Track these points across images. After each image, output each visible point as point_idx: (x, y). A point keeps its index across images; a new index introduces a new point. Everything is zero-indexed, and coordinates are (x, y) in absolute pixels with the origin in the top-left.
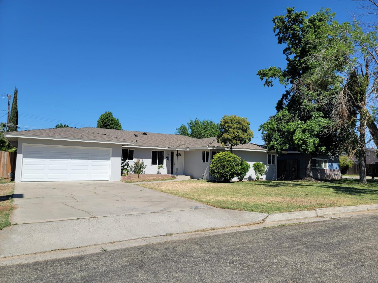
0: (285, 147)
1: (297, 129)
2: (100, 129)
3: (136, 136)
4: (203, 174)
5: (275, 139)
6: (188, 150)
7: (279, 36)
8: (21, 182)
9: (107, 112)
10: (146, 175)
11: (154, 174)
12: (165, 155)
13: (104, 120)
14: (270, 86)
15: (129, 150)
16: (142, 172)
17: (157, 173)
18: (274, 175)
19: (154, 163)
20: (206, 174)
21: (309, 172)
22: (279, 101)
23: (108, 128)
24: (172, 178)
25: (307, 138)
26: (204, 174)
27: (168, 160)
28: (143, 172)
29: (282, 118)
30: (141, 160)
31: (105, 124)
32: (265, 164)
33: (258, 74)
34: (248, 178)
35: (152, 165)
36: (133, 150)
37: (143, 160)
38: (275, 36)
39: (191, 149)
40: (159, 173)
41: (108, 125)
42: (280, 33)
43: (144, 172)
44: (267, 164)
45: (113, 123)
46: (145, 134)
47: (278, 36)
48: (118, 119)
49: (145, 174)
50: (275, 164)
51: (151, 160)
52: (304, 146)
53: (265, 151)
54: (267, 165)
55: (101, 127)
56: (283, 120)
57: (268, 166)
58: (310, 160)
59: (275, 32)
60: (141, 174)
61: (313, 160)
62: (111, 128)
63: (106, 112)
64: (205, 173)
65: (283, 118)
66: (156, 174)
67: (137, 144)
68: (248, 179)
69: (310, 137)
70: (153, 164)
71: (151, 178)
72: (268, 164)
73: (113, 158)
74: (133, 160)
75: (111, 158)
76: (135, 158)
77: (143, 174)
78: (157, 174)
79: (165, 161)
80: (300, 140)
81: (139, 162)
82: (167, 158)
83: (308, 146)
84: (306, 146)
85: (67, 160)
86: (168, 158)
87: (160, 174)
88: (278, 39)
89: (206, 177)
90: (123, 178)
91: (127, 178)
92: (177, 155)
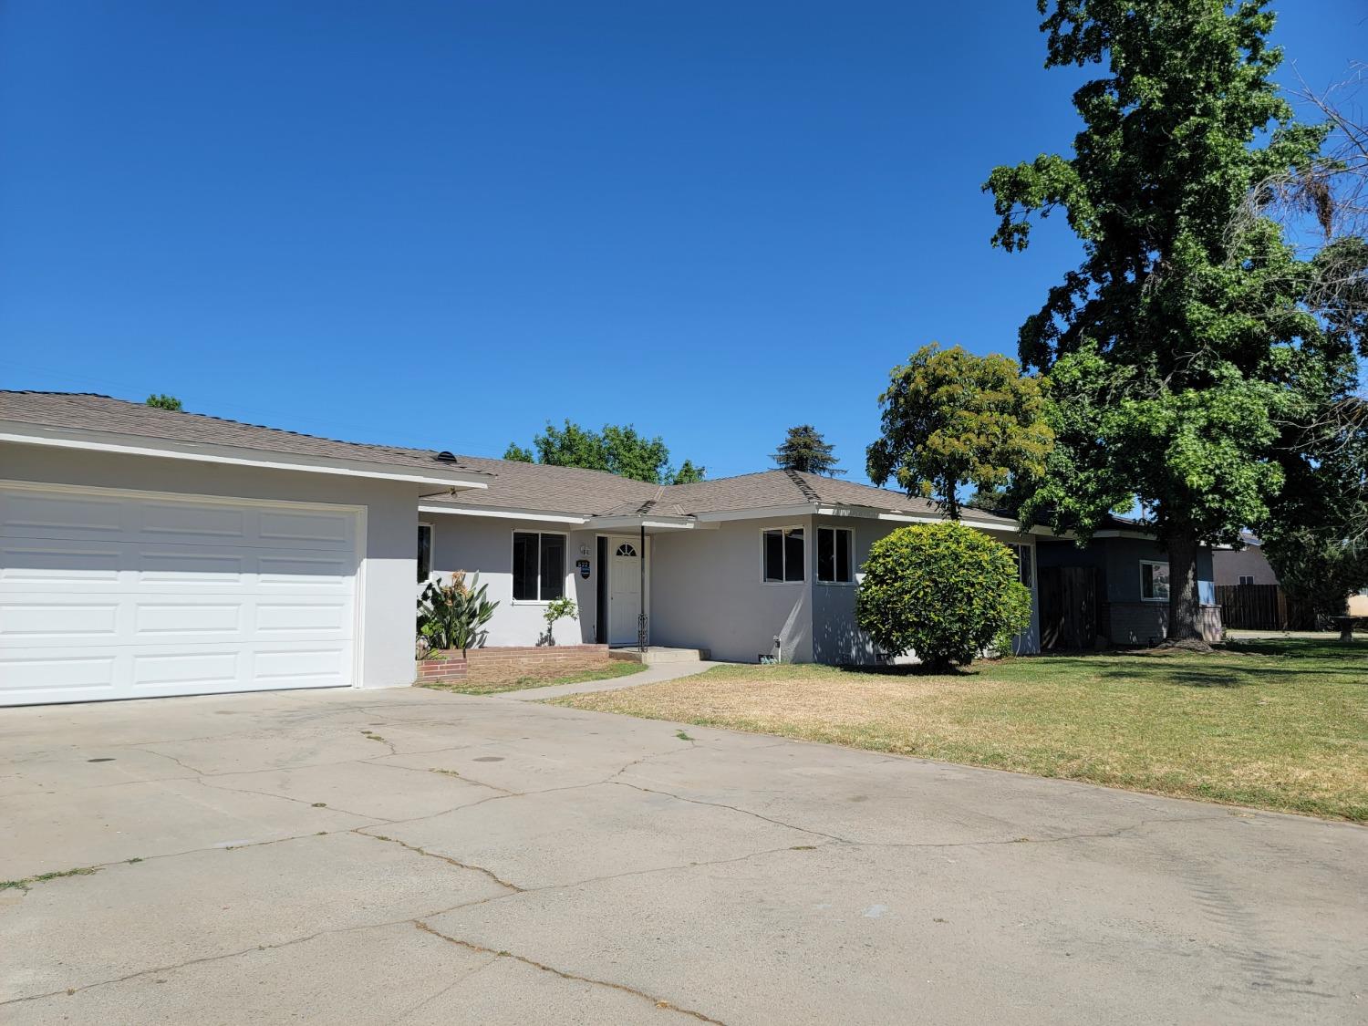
0: (1122, 504)
1: (1180, 425)
4: (775, 638)
6: (690, 526)
7: (1055, 32)
10: (491, 650)
11: (523, 646)
12: (570, 558)
14: (1015, 248)
16: (470, 639)
17: (537, 638)
18: (1031, 636)
19: (523, 590)
20: (791, 638)
21: (1192, 615)
22: (1032, 318)
24: (611, 661)
25: (1231, 464)
26: (778, 635)
27: (585, 577)
28: (478, 640)
29: (1080, 382)
33: (992, 185)
35: (517, 602)
36: (429, 528)
37: (478, 576)
38: (1043, 28)
39: (703, 519)
40: (548, 640)
42: (1061, 20)
43: (482, 640)
47: (1048, 32)
49: (485, 645)
50: (1033, 586)
51: (510, 577)
52: (1217, 496)
53: (1012, 529)
56: (1083, 392)
58: (1193, 564)
59: (1043, 11)
61: (1144, 565)
63: (154, 399)
64: (786, 631)
65: (1084, 385)
66: (535, 646)
69: (1241, 457)
70: (517, 599)
73: (369, 560)
75: (365, 560)
77: (475, 646)
78: (538, 645)
79: (570, 582)
81: (458, 585)
82: (579, 569)
83: (1238, 498)
84: (1231, 496)
86: (583, 565)
87: (555, 642)
88: (1050, 47)
89: (792, 650)
90: (426, 669)
91: (447, 667)
92: (619, 553)
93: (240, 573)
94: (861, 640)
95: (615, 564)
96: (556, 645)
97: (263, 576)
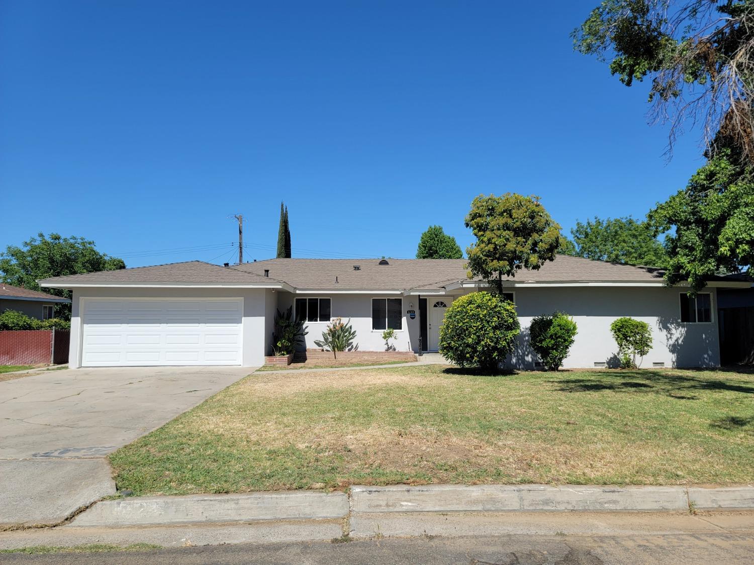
2: (422, 260)
3: (357, 268)
5: (686, 247)
6: (443, 293)
8: (81, 367)
9: (433, 227)
10: (360, 352)
11: (379, 351)
12: (404, 308)
13: (428, 242)
15: (320, 299)
16: (350, 347)
17: (384, 348)
18: (708, 355)
23: (436, 257)
27: (413, 319)
28: (354, 347)
30: (344, 321)
31: (429, 250)
32: (673, 323)
34: (608, 363)
35: (375, 330)
36: (330, 299)
37: (350, 319)
41: (436, 252)
43: (357, 348)
44: (679, 321)
45: (444, 248)
46: (384, 262)
48: (453, 240)
49: (358, 350)
50: (713, 320)
51: (371, 319)
53: (660, 285)
54: (678, 325)
55: (424, 257)
57: (683, 326)
60: (349, 350)
62: (440, 257)
63: (431, 228)
66: (384, 350)
67: (338, 286)
68: (606, 365)
71: (373, 361)
72: (683, 321)
73: (245, 318)
74: (329, 321)
75: (243, 318)
76: (333, 317)
77: (353, 350)
78: (386, 350)
79: (404, 320)
80: (738, 242)
82: (409, 315)
85: (158, 325)
86: (411, 313)
87: (395, 349)
90: (269, 360)
91: (279, 360)
92: (435, 306)
93: (199, 323)
94: (521, 354)
95: (431, 311)
96: (396, 351)
97: (207, 325)
